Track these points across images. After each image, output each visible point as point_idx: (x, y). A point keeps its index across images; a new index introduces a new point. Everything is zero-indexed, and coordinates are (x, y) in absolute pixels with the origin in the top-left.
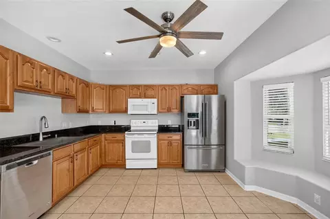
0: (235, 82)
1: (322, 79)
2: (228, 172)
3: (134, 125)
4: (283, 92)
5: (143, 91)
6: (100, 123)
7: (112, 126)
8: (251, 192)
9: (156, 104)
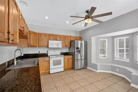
0: (92, 37)
1: (114, 39)
2: (88, 68)
3: (50, 53)
4: (105, 41)
5: (55, 37)
6: (30, 53)
7: (37, 54)
8: (100, 72)
9: (61, 43)
